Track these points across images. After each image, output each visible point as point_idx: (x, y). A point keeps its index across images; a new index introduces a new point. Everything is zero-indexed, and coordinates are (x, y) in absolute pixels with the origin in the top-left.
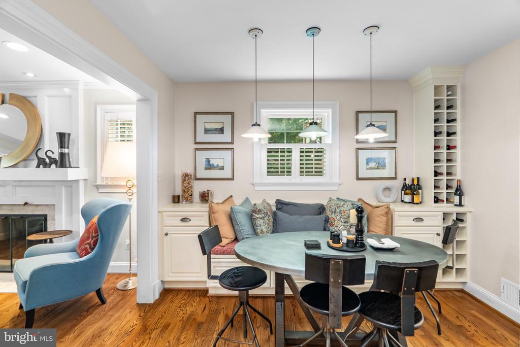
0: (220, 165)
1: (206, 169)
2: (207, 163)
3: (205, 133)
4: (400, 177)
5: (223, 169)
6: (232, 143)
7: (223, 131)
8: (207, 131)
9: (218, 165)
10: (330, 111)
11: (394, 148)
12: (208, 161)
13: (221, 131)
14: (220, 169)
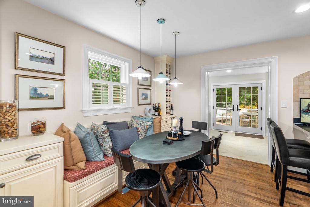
0: (50, 95)
1: (31, 98)
2: (33, 92)
3: (30, 59)
4: (152, 103)
5: (53, 99)
6: (63, 75)
7: (53, 61)
8: (32, 57)
9: (47, 94)
10: (127, 64)
11: (150, 89)
12: (35, 90)
13: (52, 61)
14: (49, 99)
